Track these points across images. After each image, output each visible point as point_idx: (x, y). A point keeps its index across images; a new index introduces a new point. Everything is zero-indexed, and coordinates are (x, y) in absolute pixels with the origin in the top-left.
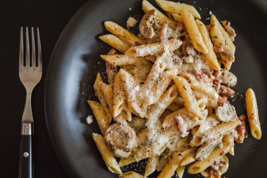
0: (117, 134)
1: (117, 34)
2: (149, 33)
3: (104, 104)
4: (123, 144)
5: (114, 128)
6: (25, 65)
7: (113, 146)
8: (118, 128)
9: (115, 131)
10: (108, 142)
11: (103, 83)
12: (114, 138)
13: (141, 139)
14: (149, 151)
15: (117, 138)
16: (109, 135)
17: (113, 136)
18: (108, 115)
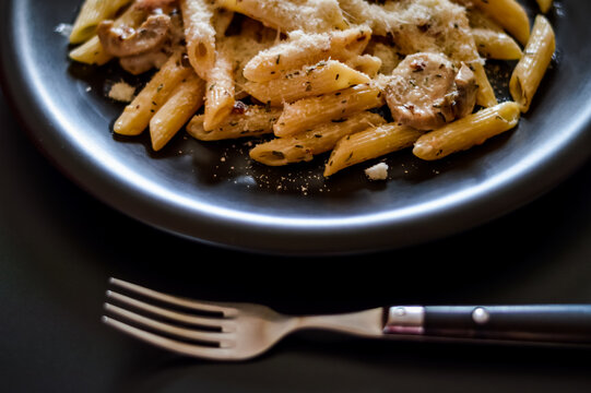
0: (416, 92)
1: (151, 106)
2: (158, 23)
3: (336, 130)
4: (439, 76)
5: (399, 99)
6: (215, 345)
7: (446, 99)
8: (400, 90)
9: (407, 96)
10: (438, 110)
11: (280, 121)
12: (426, 100)
13: (426, 43)
14: (456, 26)
15: (427, 92)
16: (417, 111)
17: (419, 103)
18: (364, 120)
